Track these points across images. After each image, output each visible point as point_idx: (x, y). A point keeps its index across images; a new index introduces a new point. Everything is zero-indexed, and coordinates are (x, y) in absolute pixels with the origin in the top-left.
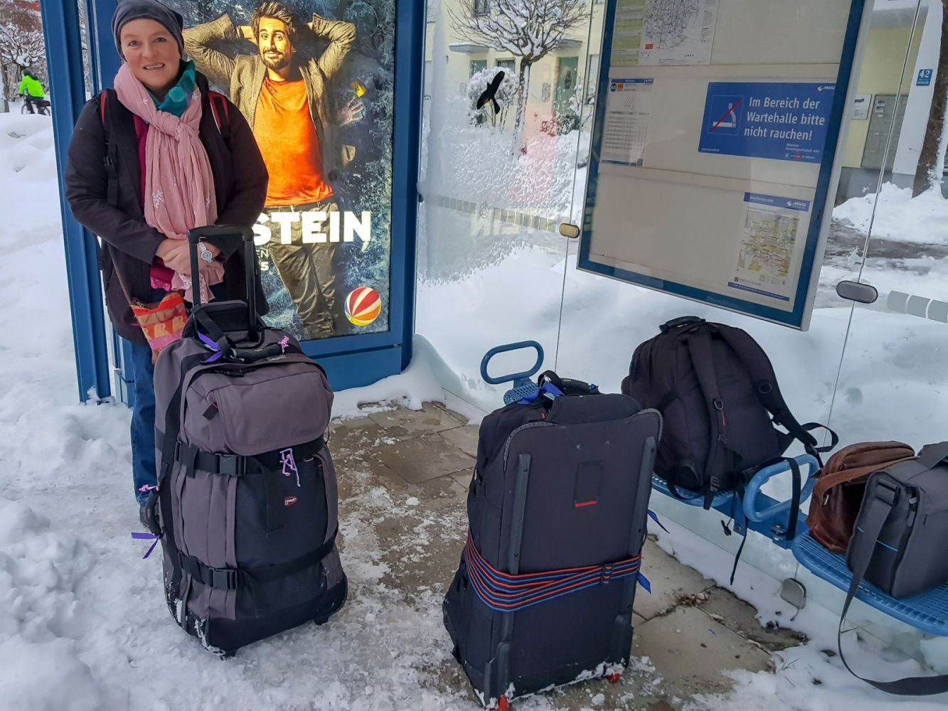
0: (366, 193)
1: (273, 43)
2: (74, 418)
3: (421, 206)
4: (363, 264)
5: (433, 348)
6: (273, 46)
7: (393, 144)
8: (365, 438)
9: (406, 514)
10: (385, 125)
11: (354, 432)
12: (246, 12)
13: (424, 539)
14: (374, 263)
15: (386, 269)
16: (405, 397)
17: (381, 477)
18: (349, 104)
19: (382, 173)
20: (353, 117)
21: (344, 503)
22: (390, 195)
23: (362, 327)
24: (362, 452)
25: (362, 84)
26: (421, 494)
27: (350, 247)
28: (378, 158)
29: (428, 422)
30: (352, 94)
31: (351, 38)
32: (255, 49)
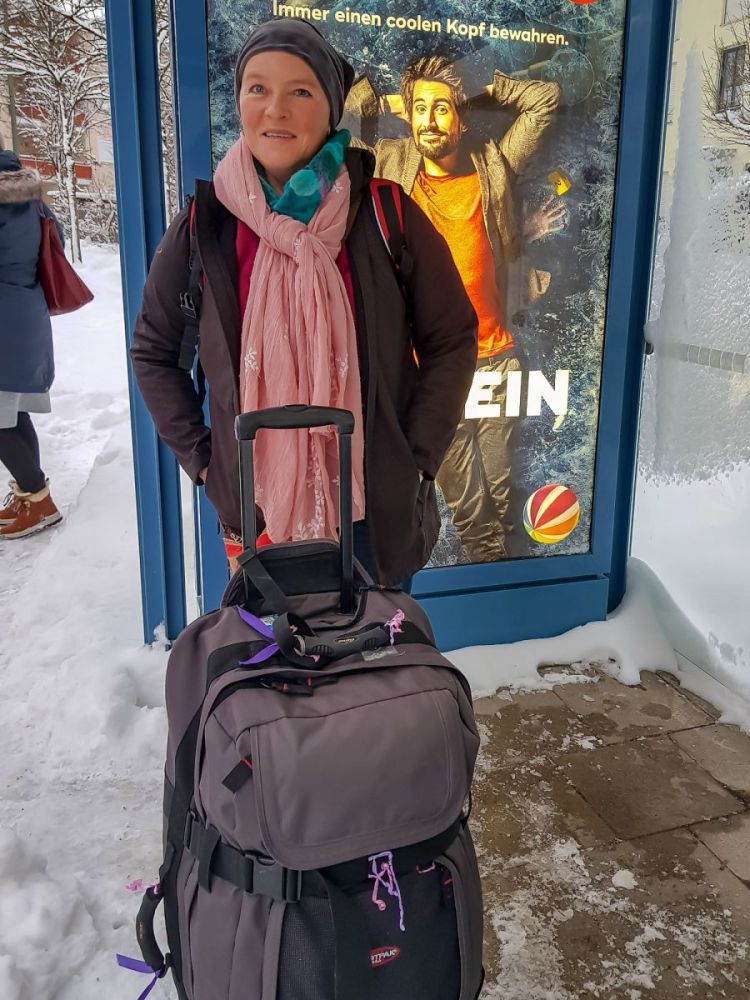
0: (564, 343)
1: (433, 118)
2: (129, 672)
3: (649, 361)
4: (554, 450)
5: (659, 582)
6: (433, 124)
7: (609, 265)
8: (546, 733)
9: (613, 908)
10: (599, 238)
11: (529, 719)
12: (394, 74)
13: (644, 973)
14: (571, 447)
15: (590, 459)
16: (613, 660)
17: (571, 817)
18: (544, 208)
19: (589, 311)
20: (550, 226)
21: (506, 867)
22: (601, 344)
23: (549, 545)
24: (540, 760)
25: (565, 176)
26: (641, 865)
27: (536, 424)
28: (585, 289)
29: (650, 710)
30: (549, 193)
31: (549, 107)
32: (407, 129)
